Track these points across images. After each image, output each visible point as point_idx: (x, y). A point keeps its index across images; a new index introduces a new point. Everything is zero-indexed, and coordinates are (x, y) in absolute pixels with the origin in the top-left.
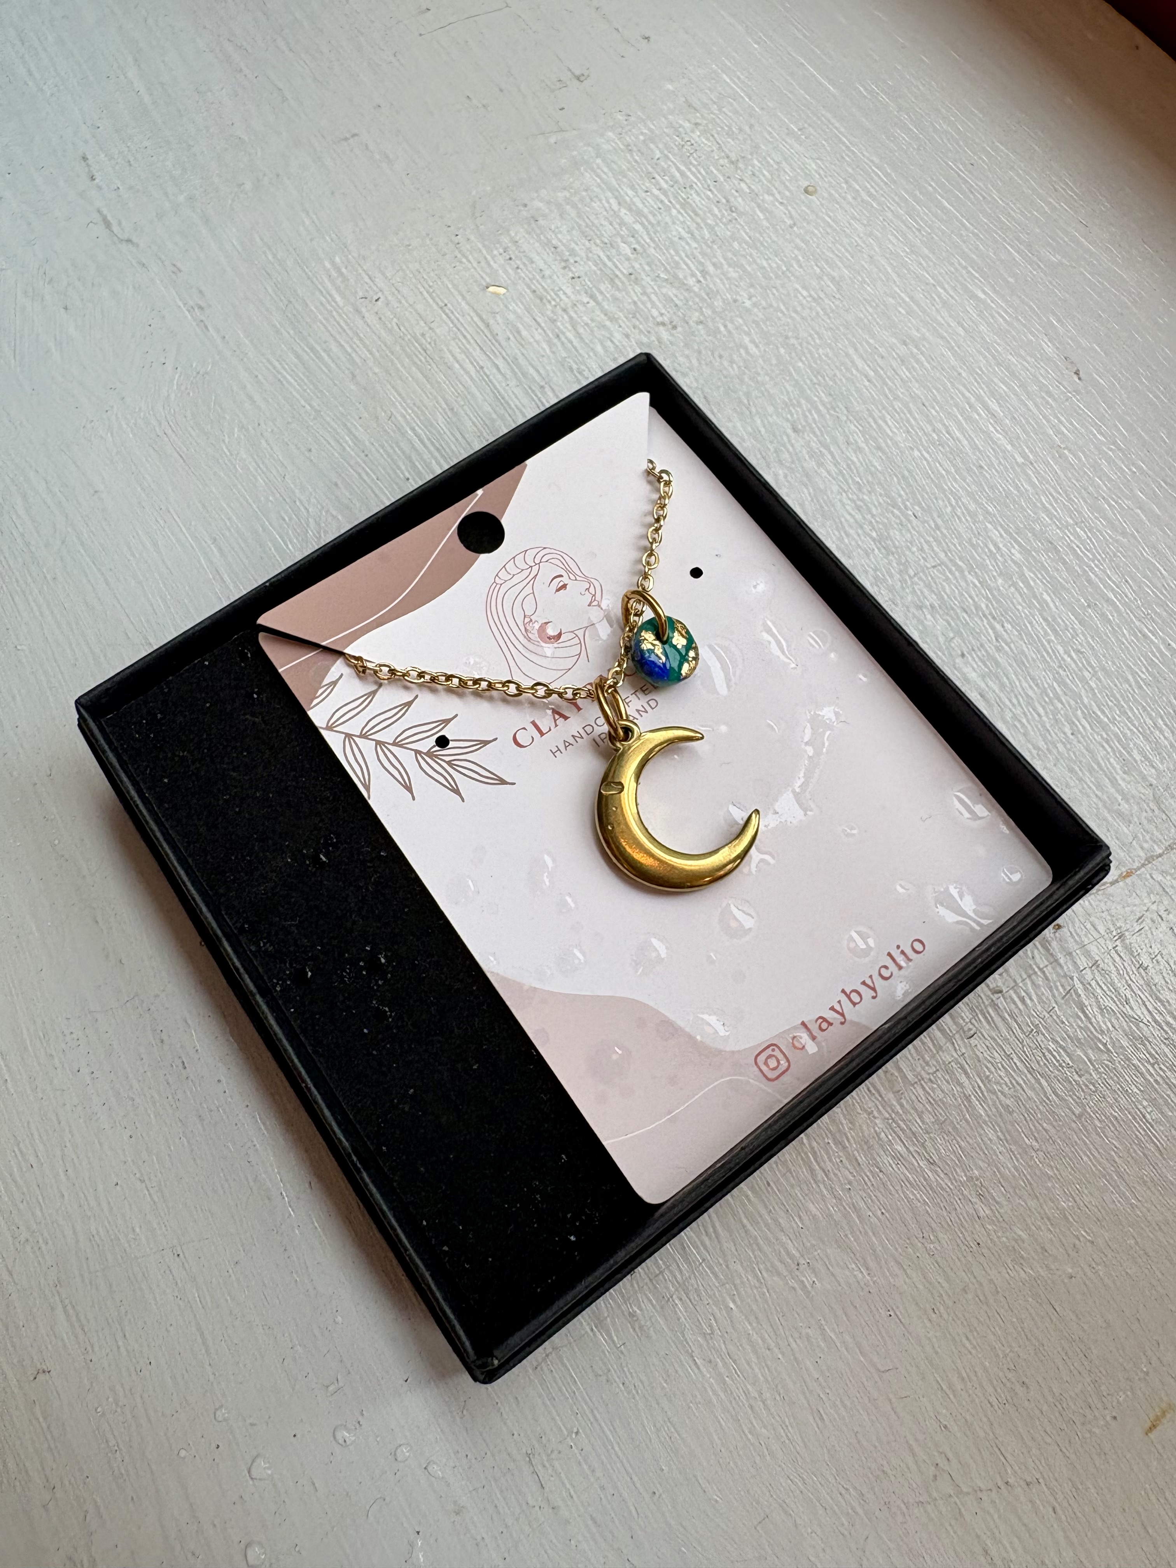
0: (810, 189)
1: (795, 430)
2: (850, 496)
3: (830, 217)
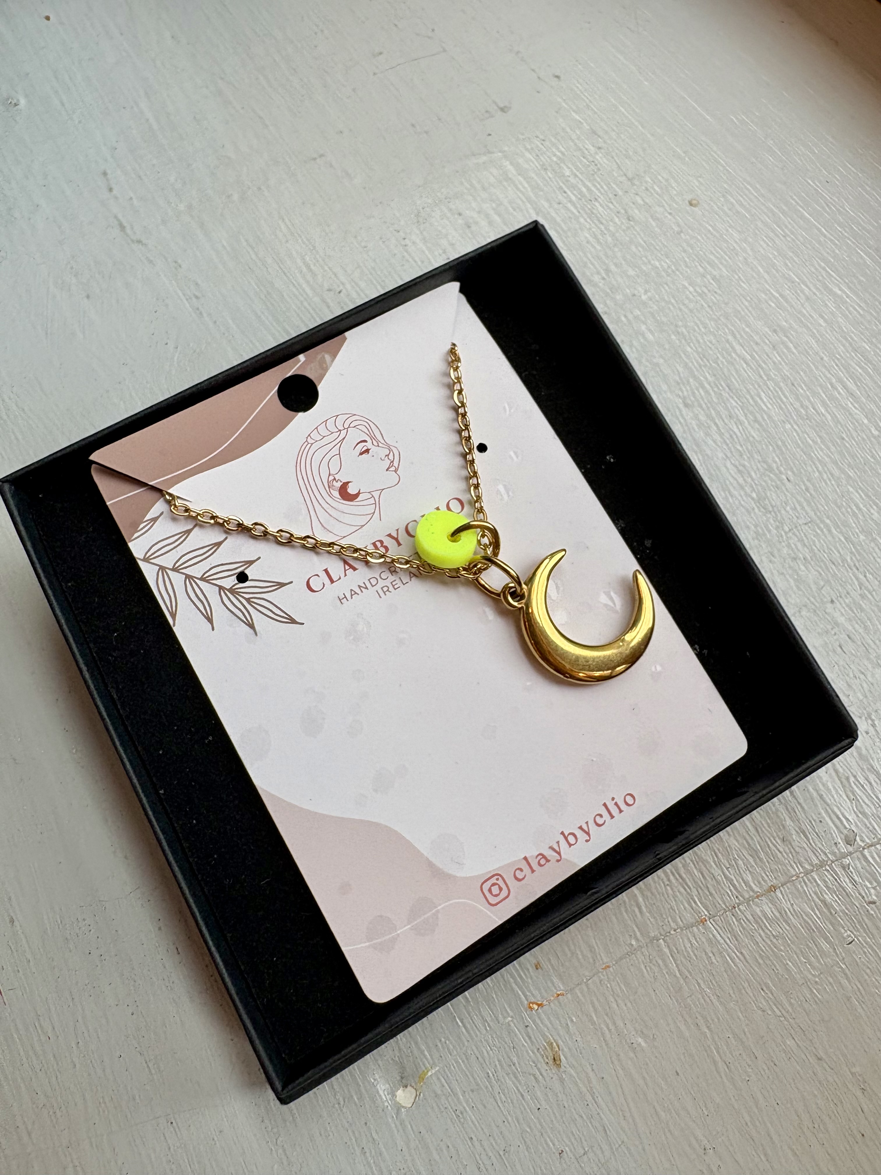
0: (694, 202)
1: (686, 405)
2: (733, 462)
3: (711, 225)
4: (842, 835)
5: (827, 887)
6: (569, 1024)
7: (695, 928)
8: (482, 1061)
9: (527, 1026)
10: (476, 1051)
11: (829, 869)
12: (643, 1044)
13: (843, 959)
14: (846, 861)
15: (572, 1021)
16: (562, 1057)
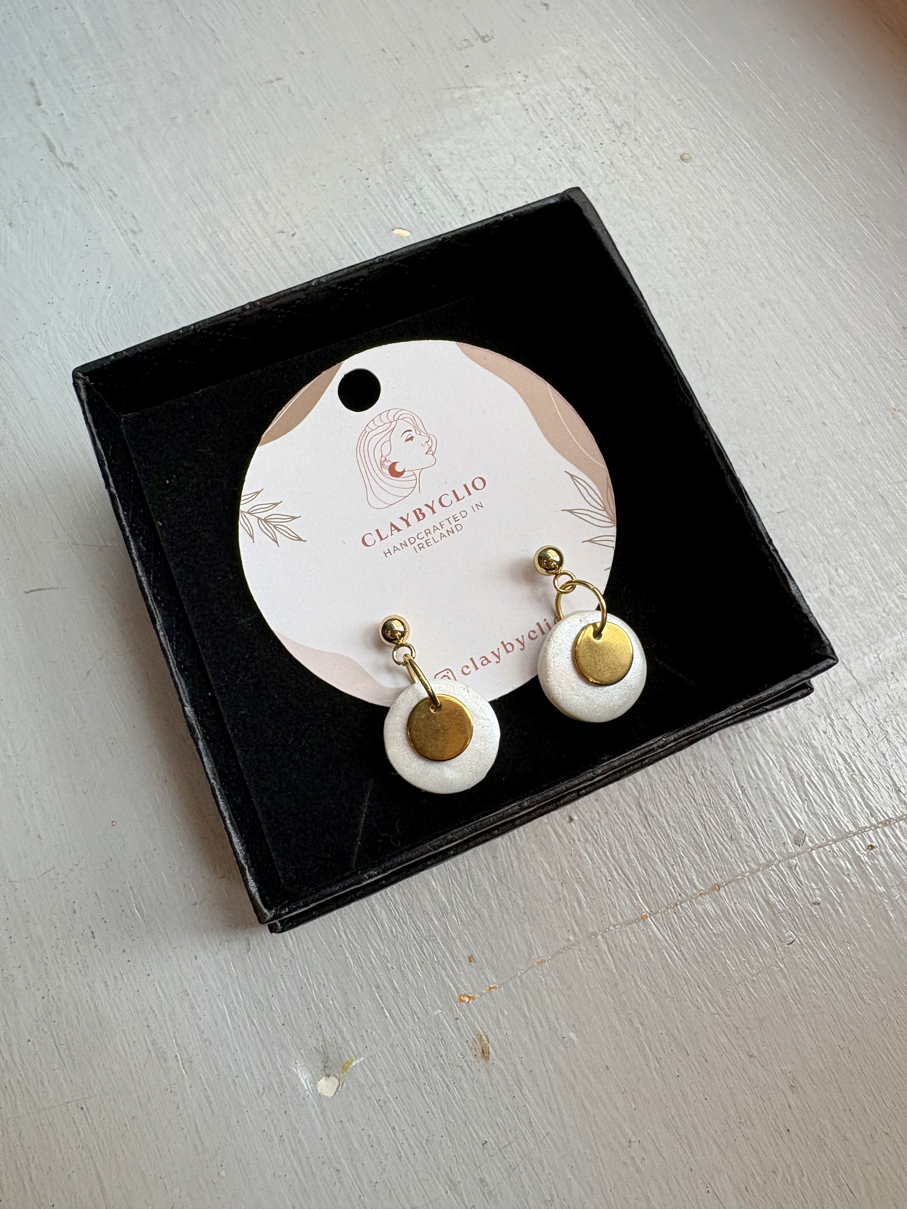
0: (686, 156)
3: (702, 184)
4: (790, 835)
5: (772, 887)
6: (500, 1017)
7: (634, 925)
8: (409, 1053)
9: (456, 1019)
10: (403, 1042)
11: (775, 869)
12: (574, 1038)
13: (783, 959)
14: (794, 861)
15: (503, 1014)
16: (491, 1050)
